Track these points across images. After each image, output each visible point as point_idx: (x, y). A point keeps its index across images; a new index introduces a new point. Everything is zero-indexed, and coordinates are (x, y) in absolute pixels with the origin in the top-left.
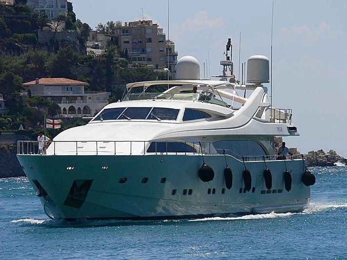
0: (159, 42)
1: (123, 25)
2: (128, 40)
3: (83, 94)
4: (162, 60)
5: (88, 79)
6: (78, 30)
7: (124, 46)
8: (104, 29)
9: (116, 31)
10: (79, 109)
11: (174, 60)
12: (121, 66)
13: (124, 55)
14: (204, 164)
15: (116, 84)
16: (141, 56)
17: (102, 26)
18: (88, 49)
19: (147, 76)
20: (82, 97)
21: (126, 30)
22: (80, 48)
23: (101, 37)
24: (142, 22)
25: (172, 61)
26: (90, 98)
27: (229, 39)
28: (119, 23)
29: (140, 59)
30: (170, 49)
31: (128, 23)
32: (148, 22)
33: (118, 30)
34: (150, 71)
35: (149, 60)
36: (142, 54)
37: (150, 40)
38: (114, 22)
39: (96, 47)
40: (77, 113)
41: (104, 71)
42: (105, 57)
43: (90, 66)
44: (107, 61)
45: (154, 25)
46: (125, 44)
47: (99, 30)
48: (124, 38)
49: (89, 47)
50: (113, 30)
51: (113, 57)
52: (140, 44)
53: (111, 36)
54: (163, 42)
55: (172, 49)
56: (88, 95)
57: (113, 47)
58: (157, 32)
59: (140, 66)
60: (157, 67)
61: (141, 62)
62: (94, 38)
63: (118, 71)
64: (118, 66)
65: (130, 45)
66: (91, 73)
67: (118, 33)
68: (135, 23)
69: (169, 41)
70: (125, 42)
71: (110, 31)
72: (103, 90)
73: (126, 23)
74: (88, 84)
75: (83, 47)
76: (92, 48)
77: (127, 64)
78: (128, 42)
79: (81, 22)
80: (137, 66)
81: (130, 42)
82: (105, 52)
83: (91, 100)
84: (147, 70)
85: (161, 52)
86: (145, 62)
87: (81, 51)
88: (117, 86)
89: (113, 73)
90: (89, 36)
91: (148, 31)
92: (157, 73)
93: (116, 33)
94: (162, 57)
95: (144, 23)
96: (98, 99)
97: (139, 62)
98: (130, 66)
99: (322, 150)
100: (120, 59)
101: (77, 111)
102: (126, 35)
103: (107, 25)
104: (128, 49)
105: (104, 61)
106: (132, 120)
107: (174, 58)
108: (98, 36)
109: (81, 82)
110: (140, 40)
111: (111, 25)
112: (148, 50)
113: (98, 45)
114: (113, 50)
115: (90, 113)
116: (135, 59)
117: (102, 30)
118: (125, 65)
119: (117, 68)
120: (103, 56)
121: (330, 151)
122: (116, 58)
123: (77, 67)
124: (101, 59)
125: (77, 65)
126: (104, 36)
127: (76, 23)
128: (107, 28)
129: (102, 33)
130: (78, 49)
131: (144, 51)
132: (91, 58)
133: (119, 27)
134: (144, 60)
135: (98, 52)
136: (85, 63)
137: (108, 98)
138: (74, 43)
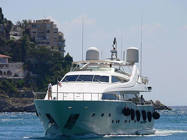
0: (54, 32)
1: (33, 22)
2: (35, 31)
3: (7, 63)
4: (56, 44)
5: (10, 54)
6: (5, 24)
7: (33, 35)
8: (20, 24)
9: (28, 25)
10: (5, 72)
11: (63, 44)
12: (31, 47)
13: (33, 40)
14: (125, 106)
15: (27, 58)
16: (43, 41)
17: (19, 22)
18: (11, 36)
19: (46, 53)
20: (6, 65)
21: (34, 25)
22: (6, 36)
23: (19, 29)
24: (44, 21)
25: (62, 44)
26: (11, 66)
27: (115, 38)
28: (30, 21)
29: (42, 43)
30: (61, 37)
31: (35, 21)
32: (48, 21)
33: (30, 25)
34: (48, 50)
35: (48, 43)
36: (43, 39)
37: (48, 32)
38: (27, 20)
39: (16, 35)
40: (6, 75)
41: (21, 50)
42: (21, 41)
43: (12, 46)
44: (22, 44)
45: (51, 22)
46: (34, 33)
47: (18, 25)
48: (33, 30)
49: (12, 35)
50: (26, 25)
51: (26, 41)
52: (42, 33)
53: (25, 29)
54: (56, 32)
55: (62, 37)
56: (10, 64)
57: (26, 35)
58: (53, 27)
59: (42, 47)
60: (52, 48)
61: (43, 45)
62: (15, 30)
63: (29, 50)
64: (29, 46)
65: (36, 34)
66: (12, 51)
67: (29, 26)
68: (40, 21)
69: (60, 32)
70: (33, 32)
71: (25, 25)
72: (19, 61)
73: (34, 21)
74: (10, 57)
75: (8, 35)
76: (13, 35)
77: (34, 45)
78: (35, 32)
79: (7, 19)
80: (41, 47)
81: (37, 33)
82: (21, 38)
83: (12, 67)
84: (46, 49)
85: (55, 39)
86: (45, 45)
87: (6, 37)
88: (28, 59)
89: (26, 51)
90: (12, 28)
91: (48, 26)
92: (53, 51)
93: (28, 27)
94: (56, 42)
95: (45, 21)
96: (16, 66)
97: (42, 45)
98: (36, 47)
99: (152, 100)
100: (30, 42)
101: (3, 74)
102: (34, 28)
103: (22, 22)
104: (35, 37)
105: (21, 44)
106: (84, 82)
107: (63, 42)
108: (17, 29)
109: (6, 56)
110: (42, 31)
111: (25, 22)
112: (47, 37)
113: (17, 34)
114: (26, 37)
115: (11, 75)
116: (39, 43)
117: (20, 25)
118: (33, 46)
119: (28, 48)
120: (20, 40)
121: (157, 101)
122: (28, 42)
123: (4, 47)
124: (18, 42)
125: (4, 46)
126: (21, 28)
127: (4, 20)
128: (23, 23)
129: (20, 27)
130: (5, 36)
131: (45, 38)
132: (12, 41)
133: (30, 23)
134: (45, 44)
135: (17, 38)
136: (9, 45)
137: (22, 66)
138: (3, 32)
